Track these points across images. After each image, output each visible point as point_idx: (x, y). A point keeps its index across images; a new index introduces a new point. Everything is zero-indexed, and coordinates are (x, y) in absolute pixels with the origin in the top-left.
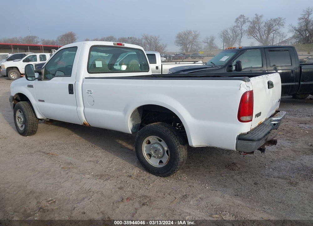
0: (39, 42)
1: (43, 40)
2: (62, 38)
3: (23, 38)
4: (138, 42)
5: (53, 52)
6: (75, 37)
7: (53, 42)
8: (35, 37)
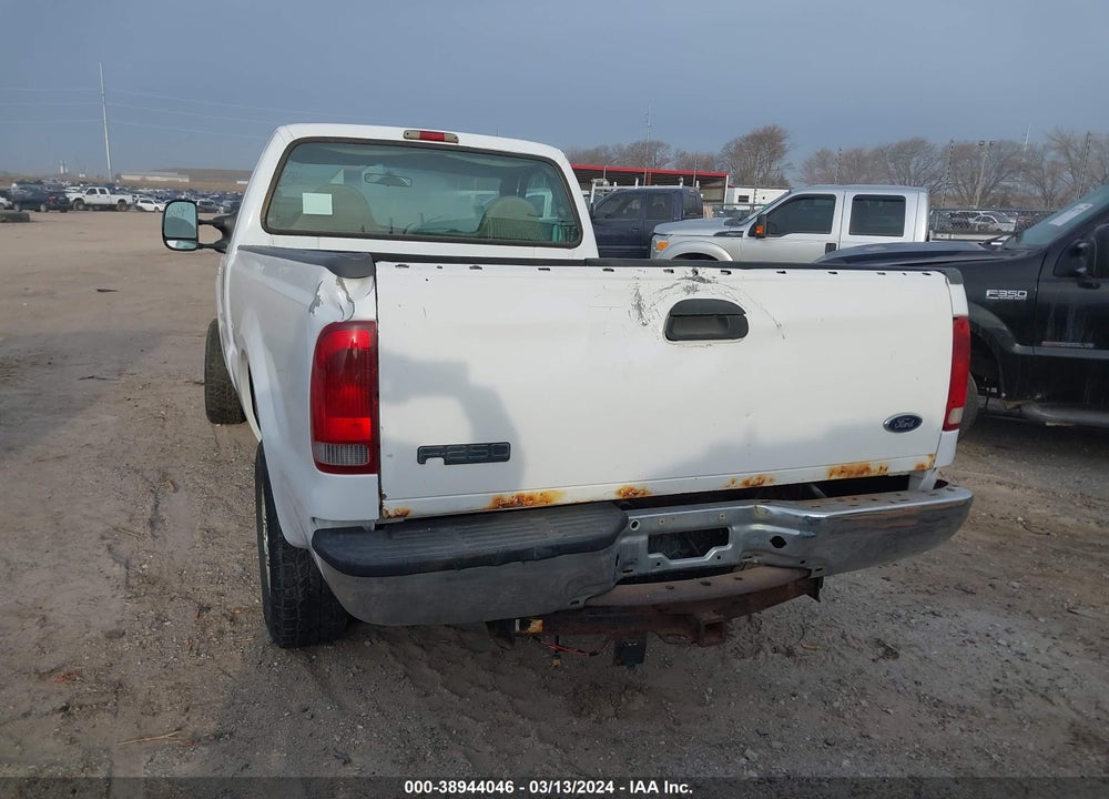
0: (668, 161)
1: (681, 156)
2: (739, 147)
3: (625, 148)
4: (1024, 160)
5: (594, 185)
6: (784, 142)
7: (710, 162)
8: (659, 145)
